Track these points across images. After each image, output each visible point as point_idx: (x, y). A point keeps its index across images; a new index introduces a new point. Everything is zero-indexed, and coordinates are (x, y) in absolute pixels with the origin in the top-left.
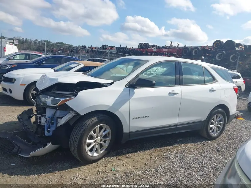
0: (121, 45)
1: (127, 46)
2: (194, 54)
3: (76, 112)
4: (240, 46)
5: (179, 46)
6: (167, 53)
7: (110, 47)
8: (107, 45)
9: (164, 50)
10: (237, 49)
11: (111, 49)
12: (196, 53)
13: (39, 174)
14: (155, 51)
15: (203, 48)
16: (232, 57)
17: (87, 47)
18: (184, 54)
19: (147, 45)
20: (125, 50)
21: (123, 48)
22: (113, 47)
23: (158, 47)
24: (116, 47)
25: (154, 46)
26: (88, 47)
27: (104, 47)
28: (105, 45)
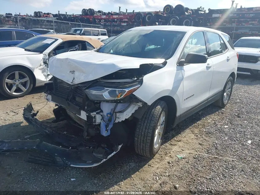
0: (59, 11)
1: (66, 13)
2: (147, 20)
3: (144, 102)
4: (189, 11)
5: (128, 12)
6: (116, 20)
7: (45, 14)
8: (41, 12)
9: (115, 17)
10: (186, 13)
11: (47, 16)
12: (149, 18)
13: (118, 184)
14: (104, 18)
15: (157, 13)
16: (185, 22)
17: (13, 15)
18: (137, 21)
19: (86, 11)
20: (68, 18)
21: (63, 15)
22: (48, 14)
23: (103, 13)
24: (53, 14)
25: (99, 12)
26: (15, 15)
27: (37, 14)
28: (39, 12)
